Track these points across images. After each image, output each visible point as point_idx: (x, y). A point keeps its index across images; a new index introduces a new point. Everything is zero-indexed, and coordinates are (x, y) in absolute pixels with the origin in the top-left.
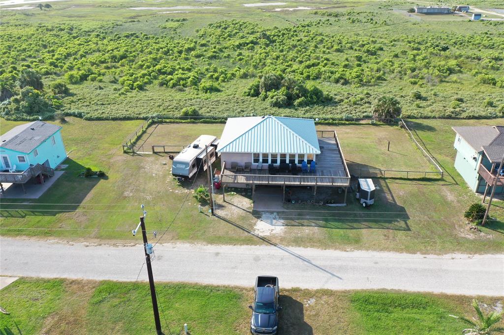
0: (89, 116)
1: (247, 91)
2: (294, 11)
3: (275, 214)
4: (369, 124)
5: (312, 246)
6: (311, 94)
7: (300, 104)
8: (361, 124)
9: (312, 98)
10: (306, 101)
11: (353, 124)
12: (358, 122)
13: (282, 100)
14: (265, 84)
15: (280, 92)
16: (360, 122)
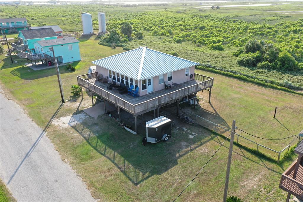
1: (236, 52)
6: (278, 61)
7: (263, 67)
8: (293, 92)
9: (276, 64)
10: (269, 65)
11: (284, 90)
12: (292, 91)
13: (246, 60)
14: (247, 47)
15: (253, 54)
16: (295, 92)
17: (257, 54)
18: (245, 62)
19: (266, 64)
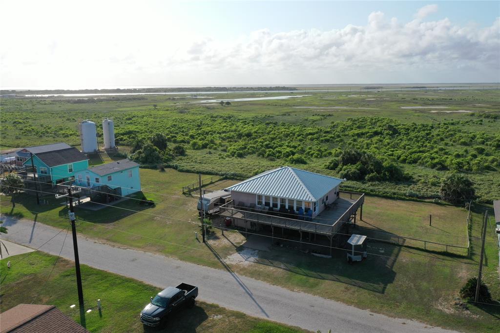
0: (181, 168)
1: (328, 164)
2: (451, 113)
3: (257, 251)
4: (432, 202)
5: (264, 280)
6: (385, 171)
7: (371, 179)
8: (423, 202)
9: (385, 174)
10: (378, 177)
11: (413, 200)
12: (421, 200)
13: (352, 173)
14: (343, 158)
15: (355, 166)
16: (424, 200)
17: (358, 165)
18: (351, 176)
19: (374, 175)
